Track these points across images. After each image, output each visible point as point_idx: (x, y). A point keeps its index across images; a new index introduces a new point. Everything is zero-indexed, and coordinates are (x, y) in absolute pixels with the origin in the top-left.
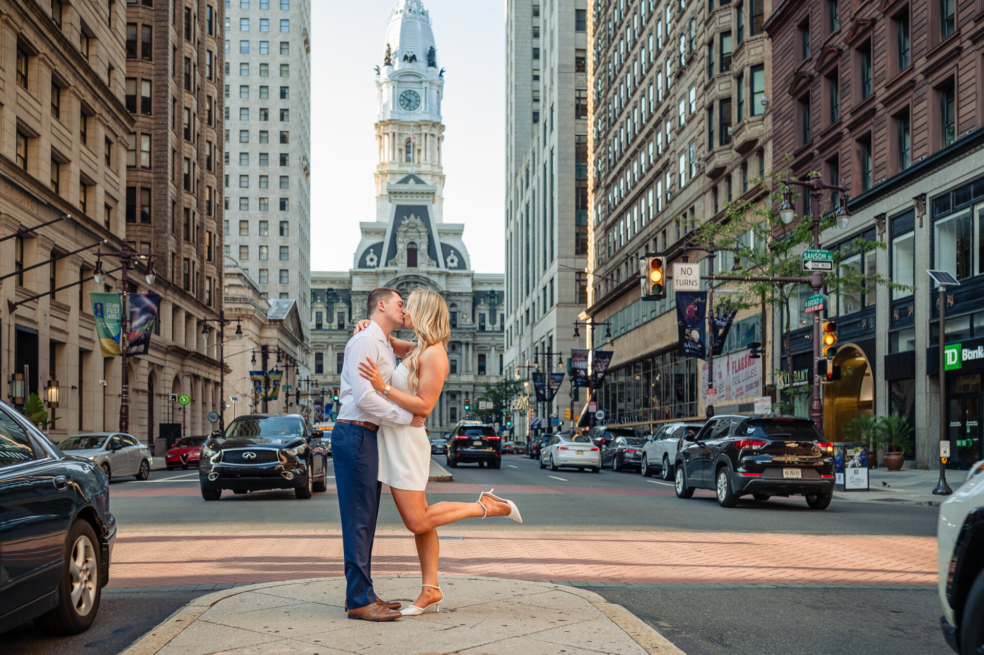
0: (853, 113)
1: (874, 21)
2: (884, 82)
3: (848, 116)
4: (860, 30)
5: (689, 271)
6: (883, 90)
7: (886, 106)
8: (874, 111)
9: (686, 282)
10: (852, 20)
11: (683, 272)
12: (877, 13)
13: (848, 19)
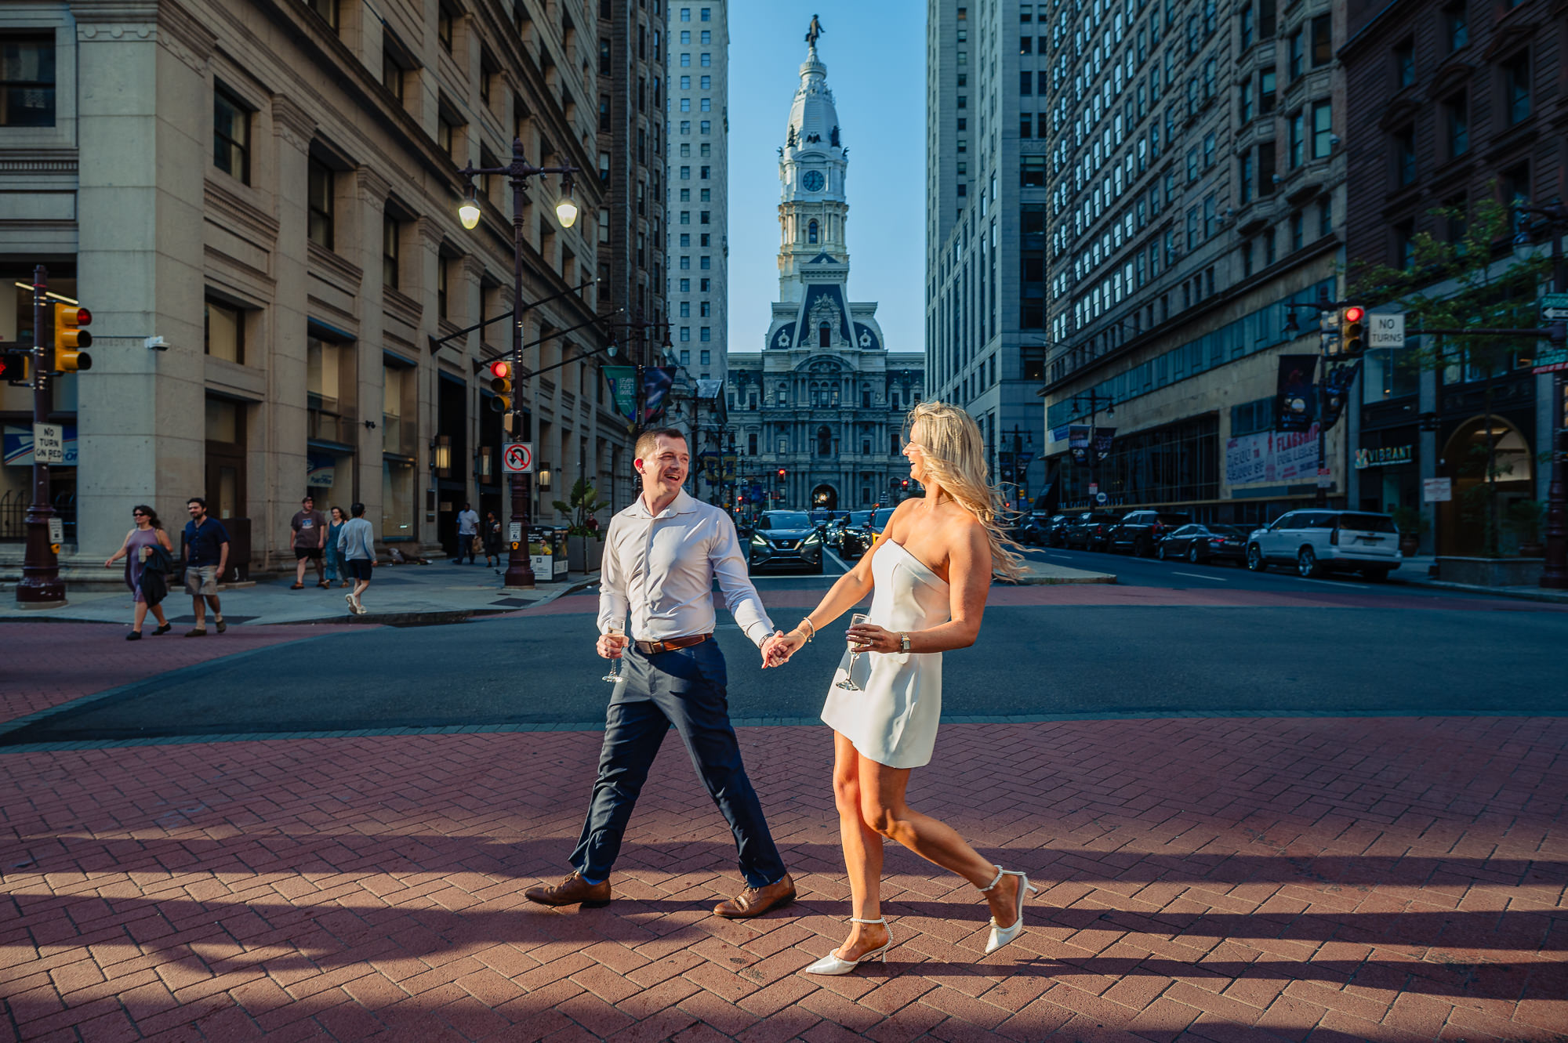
0: (1494, 141)
1: (1536, 27)
2: (1555, 98)
3: (1485, 145)
4: (1510, 40)
5: (1390, 324)
6: (1553, 108)
7: (1557, 127)
8: (1535, 135)
9: (1386, 337)
10: (1493, 31)
11: (1383, 324)
12: (1543, 15)
13: (1487, 30)
